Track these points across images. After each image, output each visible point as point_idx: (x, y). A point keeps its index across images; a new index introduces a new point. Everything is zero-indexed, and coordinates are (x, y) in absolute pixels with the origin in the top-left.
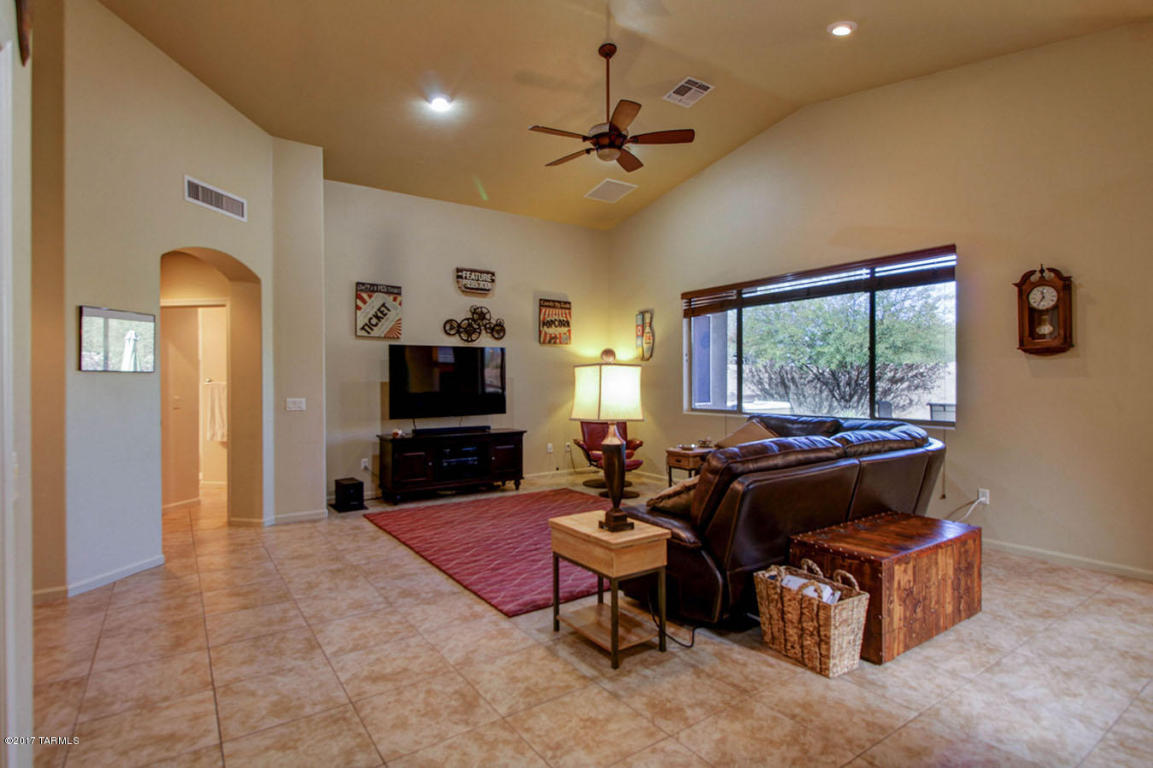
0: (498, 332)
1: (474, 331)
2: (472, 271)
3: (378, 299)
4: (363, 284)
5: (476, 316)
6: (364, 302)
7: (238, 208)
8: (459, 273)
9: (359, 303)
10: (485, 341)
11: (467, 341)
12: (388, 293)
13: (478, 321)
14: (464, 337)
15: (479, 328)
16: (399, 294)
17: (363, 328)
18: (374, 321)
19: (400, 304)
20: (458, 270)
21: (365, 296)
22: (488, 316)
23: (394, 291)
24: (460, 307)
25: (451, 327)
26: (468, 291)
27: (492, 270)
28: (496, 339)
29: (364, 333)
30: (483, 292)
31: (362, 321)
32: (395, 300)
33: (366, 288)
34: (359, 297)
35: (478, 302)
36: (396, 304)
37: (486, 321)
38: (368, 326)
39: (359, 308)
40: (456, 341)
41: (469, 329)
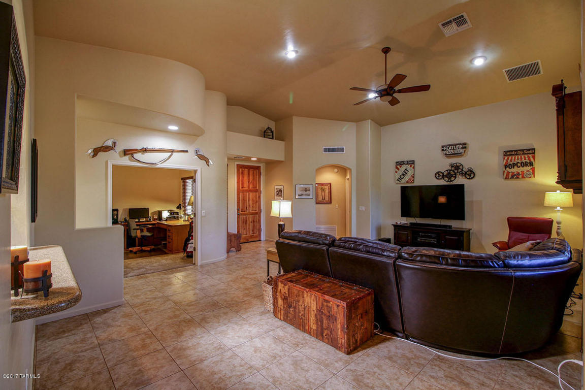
0: (470, 175)
1: (452, 176)
2: (449, 145)
3: (404, 167)
4: (398, 162)
5: (453, 169)
6: (398, 169)
7: (341, 150)
8: (443, 148)
9: (397, 170)
10: (460, 180)
11: (448, 181)
12: (408, 164)
13: (456, 169)
14: (446, 179)
15: (455, 174)
16: (414, 163)
17: (398, 180)
18: (402, 177)
19: (414, 168)
20: (443, 147)
21: (399, 167)
22: (461, 167)
23: (411, 163)
24: (444, 164)
25: (439, 175)
26: (448, 156)
27: (463, 142)
28: (469, 179)
29: (398, 182)
30: (459, 155)
31: (397, 176)
32: (411, 166)
33: (399, 164)
34: (397, 168)
35: (454, 160)
36: (412, 168)
37: (460, 170)
38: (400, 179)
39: (396, 172)
40: (442, 182)
41: (449, 175)
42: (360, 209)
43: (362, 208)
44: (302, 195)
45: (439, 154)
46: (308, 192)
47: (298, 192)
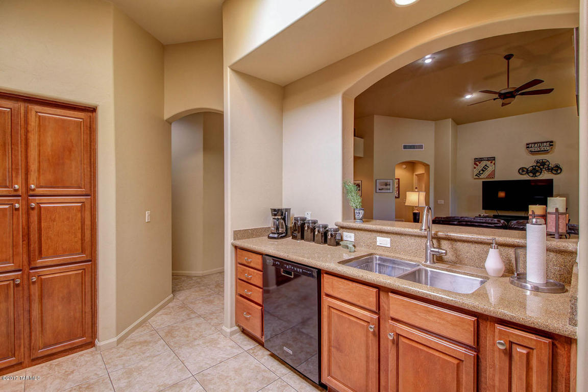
0: (556, 171)
1: (537, 171)
2: (535, 143)
3: (483, 163)
4: (477, 159)
5: (539, 164)
6: (477, 165)
7: (421, 147)
8: (528, 146)
9: (475, 166)
10: (545, 176)
11: (532, 176)
12: (488, 160)
13: (542, 165)
14: (531, 175)
15: (541, 169)
16: (494, 160)
17: (476, 175)
18: (481, 172)
19: (494, 164)
20: (527, 144)
21: (478, 163)
22: (548, 163)
23: (492, 159)
24: (529, 161)
25: (522, 170)
26: (532, 153)
27: (550, 140)
28: (556, 174)
29: (477, 177)
30: (546, 152)
31: (476, 172)
32: (491, 163)
33: (478, 161)
34: (475, 164)
35: (540, 157)
36: (492, 164)
37: (546, 166)
38: (479, 174)
39: (475, 168)
40: (526, 177)
41: (534, 171)
42: (439, 202)
43: (441, 202)
44: (382, 189)
45: (523, 151)
46: (388, 187)
47: (379, 187)
